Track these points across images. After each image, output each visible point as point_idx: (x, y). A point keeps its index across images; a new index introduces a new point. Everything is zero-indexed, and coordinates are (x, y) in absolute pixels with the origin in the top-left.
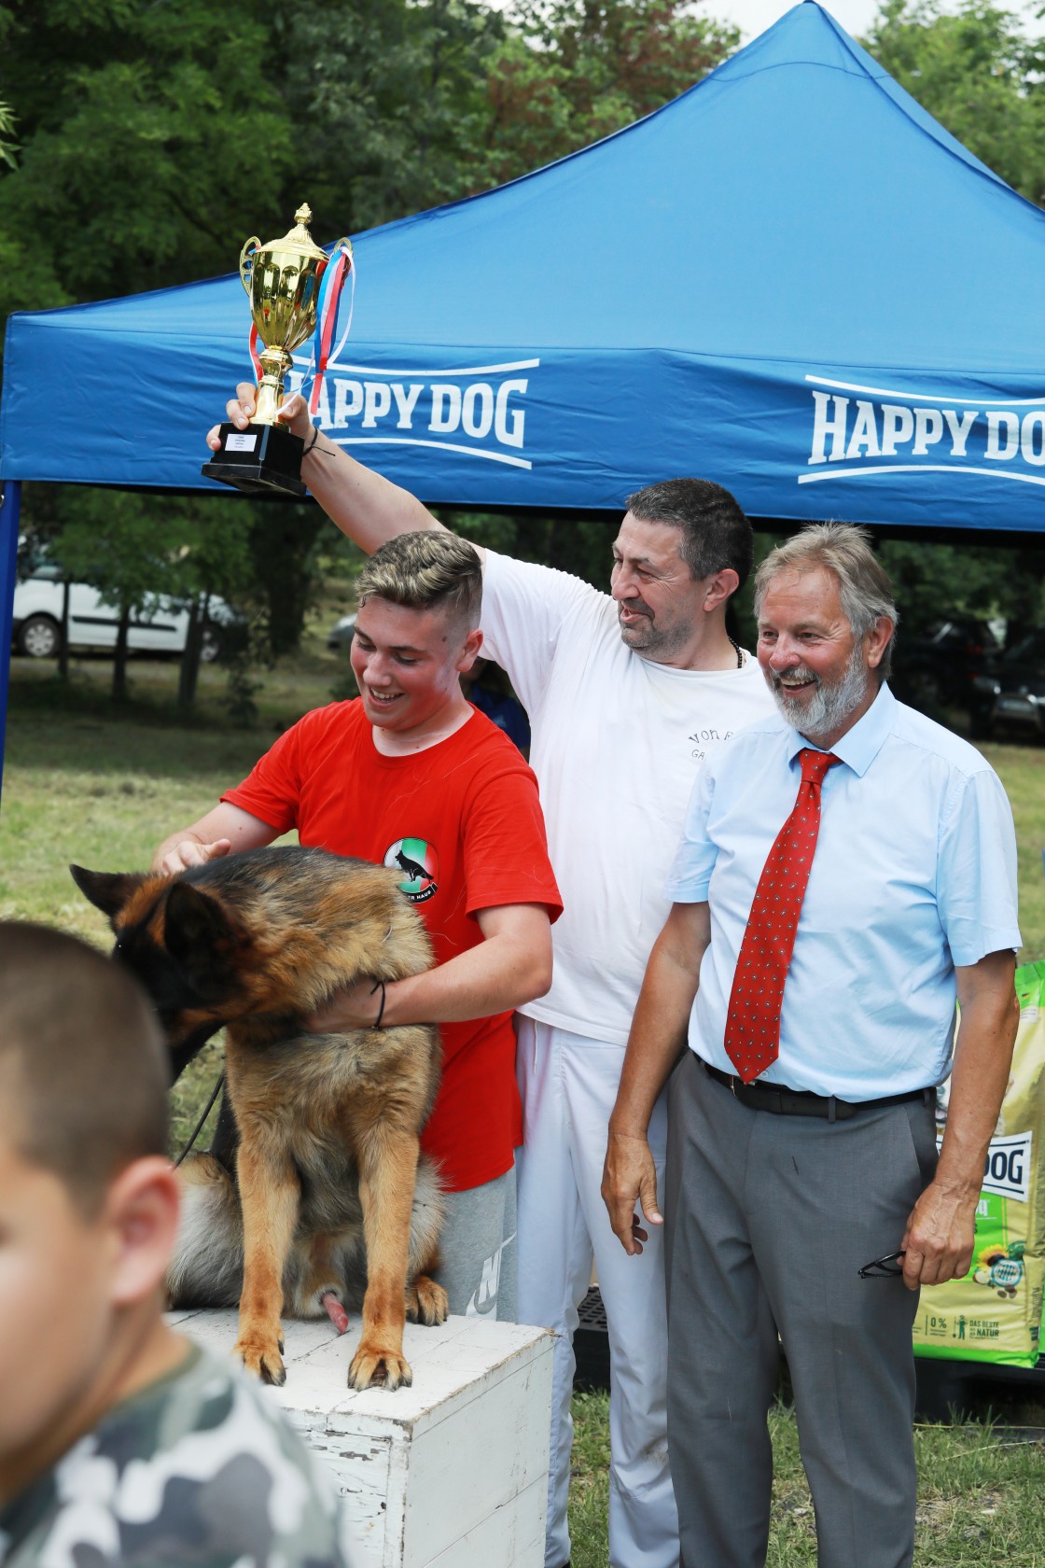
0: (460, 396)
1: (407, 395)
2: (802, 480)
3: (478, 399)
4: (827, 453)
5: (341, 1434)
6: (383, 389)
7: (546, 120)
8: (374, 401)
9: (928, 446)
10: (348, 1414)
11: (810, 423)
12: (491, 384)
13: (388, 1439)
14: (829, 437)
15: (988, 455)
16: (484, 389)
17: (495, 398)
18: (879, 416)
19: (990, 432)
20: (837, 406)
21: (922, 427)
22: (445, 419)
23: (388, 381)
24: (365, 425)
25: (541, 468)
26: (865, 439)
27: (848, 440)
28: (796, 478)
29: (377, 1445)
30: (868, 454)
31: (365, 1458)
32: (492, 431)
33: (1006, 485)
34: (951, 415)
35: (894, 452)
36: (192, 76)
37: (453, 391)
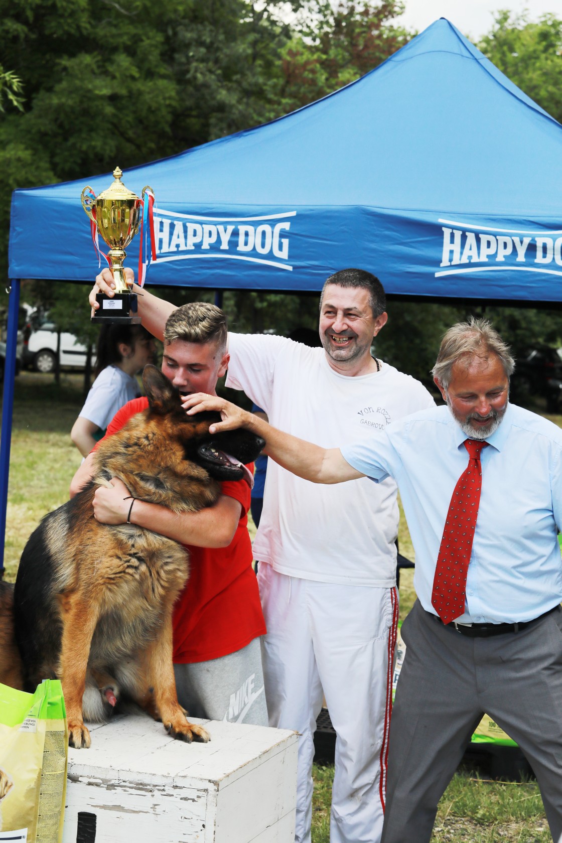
0: (254, 232)
1: (225, 231)
2: (437, 275)
3: (264, 233)
4: (451, 260)
5: (181, 788)
6: (213, 228)
7: (313, 82)
8: (208, 235)
9: (505, 257)
10: (185, 777)
11: (441, 244)
12: (270, 225)
13: (206, 790)
14: (452, 252)
15: (536, 261)
16: (267, 228)
17: (273, 232)
18: (478, 240)
19: (538, 249)
20: (455, 235)
21: (501, 246)
22: (246, 244)
23: (216, 224)
24: (203, 247)
25: (298, 270)
26: (471, 253)
27: (462, 253)
28: (433, 274)
29: (200, 794)
30: (472, 261)
31: (194, 800)
32: (271, 251)
33: (546, 277)
34: (517, 240)
35: (486, 260)
36: (123, 60)
37: (250, 229)
